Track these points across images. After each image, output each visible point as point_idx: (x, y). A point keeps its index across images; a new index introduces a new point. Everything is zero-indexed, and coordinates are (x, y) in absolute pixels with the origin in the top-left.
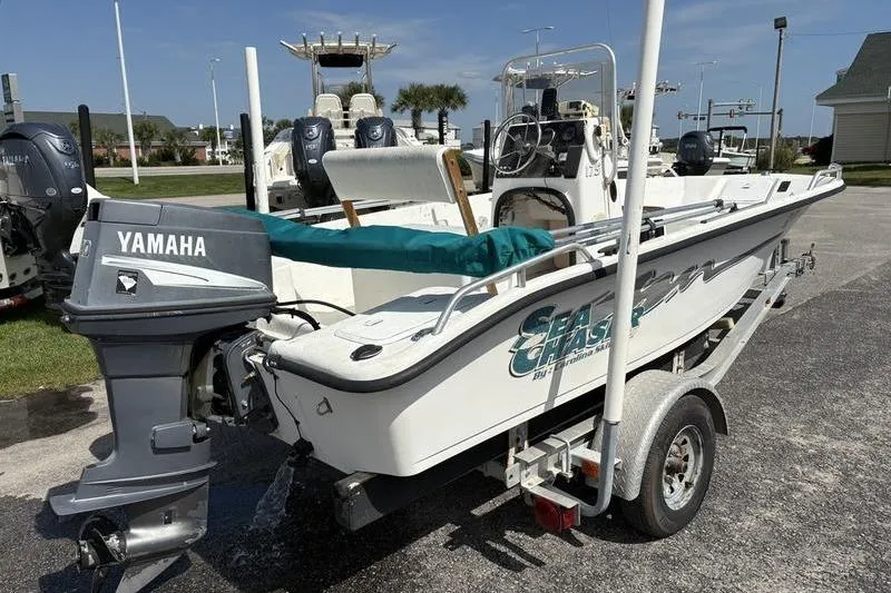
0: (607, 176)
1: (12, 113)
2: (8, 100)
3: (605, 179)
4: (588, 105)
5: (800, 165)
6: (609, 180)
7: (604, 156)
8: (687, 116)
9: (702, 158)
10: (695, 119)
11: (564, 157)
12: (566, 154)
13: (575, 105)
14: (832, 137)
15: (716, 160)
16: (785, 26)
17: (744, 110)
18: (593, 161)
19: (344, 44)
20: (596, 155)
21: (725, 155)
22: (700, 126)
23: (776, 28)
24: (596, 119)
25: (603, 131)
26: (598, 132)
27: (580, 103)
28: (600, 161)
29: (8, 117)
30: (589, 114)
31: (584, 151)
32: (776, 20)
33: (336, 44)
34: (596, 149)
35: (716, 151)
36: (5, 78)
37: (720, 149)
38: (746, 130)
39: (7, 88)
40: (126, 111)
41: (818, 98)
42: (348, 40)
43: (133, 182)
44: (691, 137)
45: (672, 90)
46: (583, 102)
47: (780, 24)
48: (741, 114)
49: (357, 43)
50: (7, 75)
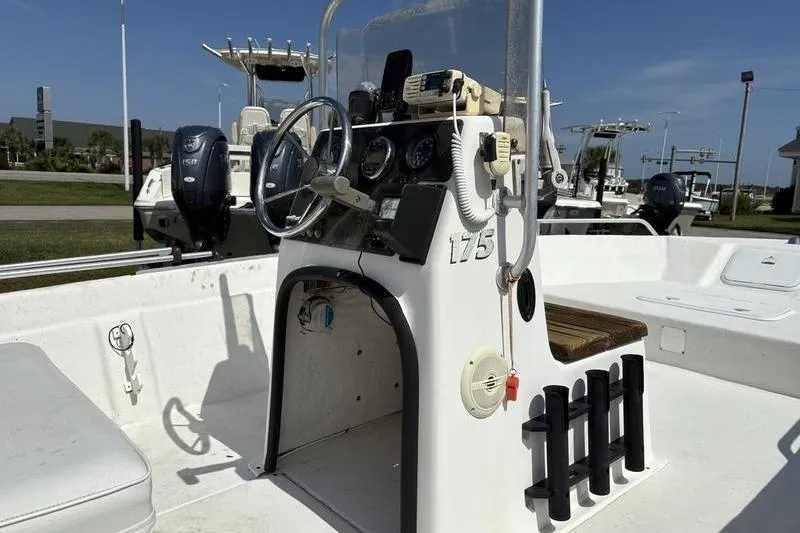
0: (513, 258)
1: (43, 121)
2: (41, 109)
3: (506, 267)
4: (469, 82)
5: (759, 212)
6: (516, 271)
7: (503, 211)
8: (650, 160)
9: (672, 202)
10: (658, 163)
11: (390, 210)
12: (395, 203)
13: (437, 82)
14: (792, 188)
15: (687, 205)
16: (751, 79)
17: (705, 158)
18: (472, 225)
19: (273, 53)
20: (481, 208)
21: (695, 200)
22: (662, 169)
23: (743, 80)
24: (488, 119)
25: (502, 149)
26: (488, 150)
27: (449, 76)
28: (493, 224)
29: (39, 125)
30: (473, 106)
31: (450, 197)
32: (743, 74)
33: (286, 54)
34: (484, 193)
35: (687, 195)
36: (40, 90)
37: (690, 193)
38: (709, 175)
39: (40, 99)
40: (123, 124)
41: (780, 150)
42: (278, 48)
43: (124, 188)
44: (660, 179)
45: (641, 129)
46: (456, 74)
47: (747, 77)
48: (702, 162)
49: (289, 53)
50: (42, 88)
